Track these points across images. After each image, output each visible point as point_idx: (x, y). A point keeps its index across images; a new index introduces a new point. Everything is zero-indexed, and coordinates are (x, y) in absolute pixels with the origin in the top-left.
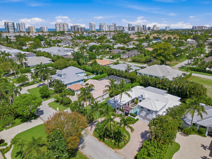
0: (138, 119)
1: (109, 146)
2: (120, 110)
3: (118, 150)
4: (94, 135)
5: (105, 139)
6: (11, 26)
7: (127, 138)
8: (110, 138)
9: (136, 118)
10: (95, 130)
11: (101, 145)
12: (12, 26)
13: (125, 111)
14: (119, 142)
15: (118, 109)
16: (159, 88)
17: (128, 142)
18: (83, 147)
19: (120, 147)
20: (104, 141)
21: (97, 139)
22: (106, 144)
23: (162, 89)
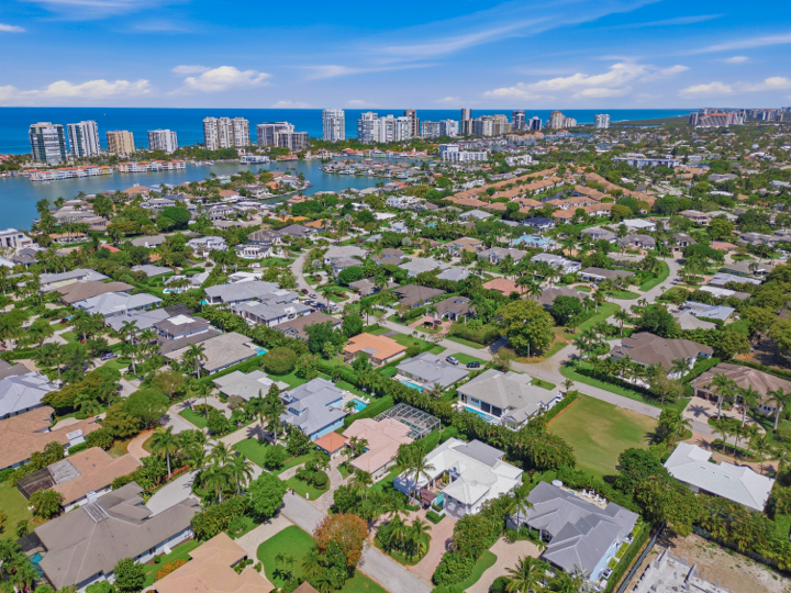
0: (444, 515)
1: (398, 561)
2: (416, 498)
3: (411, 567)
4: (376, 545)
5: (393, 551)
6: (51, 139)
7: (423, 549)
8: (399, 548)
9: (440, 514)
10: (377, 536)
11: (386, 561)
12: (55, 139)
13: (424, 501)
14: (412, 555)
15: (412, 495)
16: (491, 444)
17: (424, 555)
18: (361, 564)
19: (413, 563)
20: (390, 554)
21: (380, 551)
22: (394, 558)
23: (497, 447)
